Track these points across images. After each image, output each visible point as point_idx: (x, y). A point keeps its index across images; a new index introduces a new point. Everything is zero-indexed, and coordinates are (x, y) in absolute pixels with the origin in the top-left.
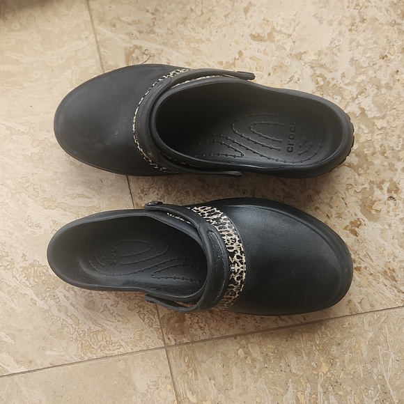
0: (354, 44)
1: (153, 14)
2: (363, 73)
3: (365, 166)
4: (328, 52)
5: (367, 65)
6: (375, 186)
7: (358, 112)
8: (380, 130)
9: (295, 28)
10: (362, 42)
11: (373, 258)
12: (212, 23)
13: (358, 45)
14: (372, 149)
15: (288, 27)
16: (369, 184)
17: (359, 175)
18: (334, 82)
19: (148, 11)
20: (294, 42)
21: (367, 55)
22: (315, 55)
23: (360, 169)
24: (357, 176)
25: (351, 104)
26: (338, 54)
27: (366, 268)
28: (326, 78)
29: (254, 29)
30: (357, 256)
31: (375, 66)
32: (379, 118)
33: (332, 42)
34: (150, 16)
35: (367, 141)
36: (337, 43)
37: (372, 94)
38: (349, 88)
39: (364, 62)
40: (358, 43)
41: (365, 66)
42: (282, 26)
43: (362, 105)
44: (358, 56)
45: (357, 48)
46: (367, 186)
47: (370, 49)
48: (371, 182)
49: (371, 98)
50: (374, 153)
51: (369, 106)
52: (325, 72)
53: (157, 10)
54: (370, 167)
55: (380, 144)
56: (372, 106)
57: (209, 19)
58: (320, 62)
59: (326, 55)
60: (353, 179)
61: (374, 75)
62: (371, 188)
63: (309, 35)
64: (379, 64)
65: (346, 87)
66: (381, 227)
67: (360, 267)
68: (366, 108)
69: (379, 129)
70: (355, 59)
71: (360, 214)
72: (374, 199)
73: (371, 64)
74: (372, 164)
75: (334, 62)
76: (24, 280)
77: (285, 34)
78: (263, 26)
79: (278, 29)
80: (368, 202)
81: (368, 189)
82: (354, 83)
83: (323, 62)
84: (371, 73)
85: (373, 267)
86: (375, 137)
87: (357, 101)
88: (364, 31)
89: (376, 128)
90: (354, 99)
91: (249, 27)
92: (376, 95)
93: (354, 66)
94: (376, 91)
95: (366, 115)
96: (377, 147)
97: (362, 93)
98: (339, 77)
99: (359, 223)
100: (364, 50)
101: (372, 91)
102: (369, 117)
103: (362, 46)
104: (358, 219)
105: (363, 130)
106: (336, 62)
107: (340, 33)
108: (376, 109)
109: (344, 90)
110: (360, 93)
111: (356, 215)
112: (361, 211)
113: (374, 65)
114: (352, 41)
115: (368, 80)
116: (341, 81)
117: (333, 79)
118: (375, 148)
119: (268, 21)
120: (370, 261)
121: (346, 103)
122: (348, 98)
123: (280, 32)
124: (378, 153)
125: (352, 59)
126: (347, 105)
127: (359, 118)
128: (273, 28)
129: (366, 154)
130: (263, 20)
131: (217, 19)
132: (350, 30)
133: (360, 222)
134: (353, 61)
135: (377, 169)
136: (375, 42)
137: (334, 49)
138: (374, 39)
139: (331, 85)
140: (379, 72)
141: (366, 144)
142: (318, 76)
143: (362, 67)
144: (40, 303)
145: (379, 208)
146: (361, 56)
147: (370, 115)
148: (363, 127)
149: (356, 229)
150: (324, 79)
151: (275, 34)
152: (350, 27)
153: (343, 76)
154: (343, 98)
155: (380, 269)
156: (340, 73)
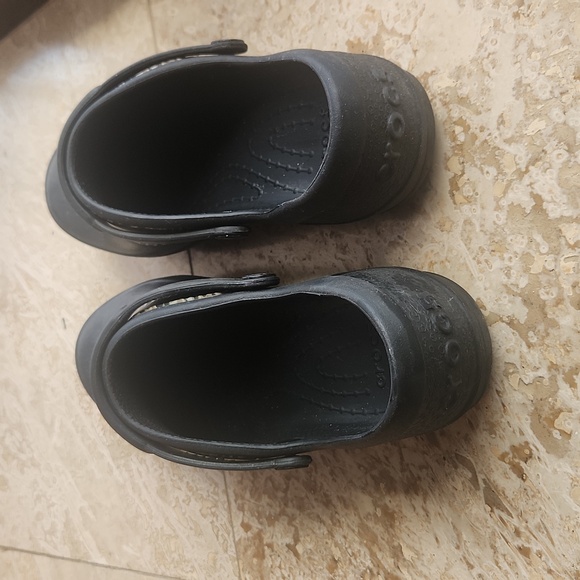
0: (523, 48)
1: (220, 17)
2: (538, 115)
3: (541, 327)
4: (474, 68)
5: (548, 95)
6: (560, 377)
7: (528, 204)
8: (573, 247)
9: (416, 20)
10: (539, 43)
11: (555, 537)
12: (293, 25)
13: (532, 49)
14: (554, 292)
15: (404, 21)
16: (549, 369)
17: (529, 346)
18: (482, 136)
19: (214, 13)
20: (415, 52)
21: (549, 72)
22: (450, 77)
23: (531, 334)
24: (525, 349)
25: (515, 185)
26: (493, 73)
27: (540, 554)
28: (469, 127)
29: (352, 30)
30: (524, 524)
31: (564, 98)
32: (570, 220)
33: (481, 46)
34: (216, 20)
35: (546, 272)
36: (491, 48)
37: (558, 163)
38: (511, 149)
39: (542, 89)
40: (532, 43)
41: (544, 97)
42: (396, 19)
43: (537, 190)
44: (530, 76)
45: (530, 56)
46: (543, 372)
47: (554, 57)
48: (553, 367)
49: (555, 172)
50: (559, 301)
51: (550, 192)
52: (467, 114)
53: (224, 10)
54: (550, 331)
55: (572, 280)
56: (558, 190)
57: (289, 18)
58: (460, 92)
59: (470, 75)
60: (517, 355)
61: (563, 118)
62: (553, 379)
63: (441, 34)
64: (572, 93)
65: (506, 147)
66: (570, 471)
67: (529, 549)
68: (546, 196)
69: (570, 246)
70: (525, 82)
71: (531, 432)
72: (558, 405)
73: (557, 93)
74: (554, 324)
75: (484, 91)
76: (101, 434)
77: (401, 35)
78: (366, 23)
79: (389, 26)
80: (546, 409)
81: (546, 381)
82: (522, 136)
83: (464, 91)
84: (556, 113)
85: (553, 557)
86: (562, 263)
87: (526, 180)
88: (543, 15)
89: (563, 242)
90: (521, 174)
91: (345, 28)
92: (566, 165)
93: (521, 99)
94: (566, 155)
95: (544, 212)
96: (567, 286)
97: (537, 160)
98: (493, 125)
99: (527, 452)
100: (543, 61)
101: (557, 156)
102: (552, 215)
103: (538, 50)
104: (527, 443)
105: (538, 245)
106: (489, 90)
107: (496, 25)
108: (565, 198)
109: (503, 154)
110: (534, 161)
111: (522, 433)
112: (532, 427)
113: (562, 94)
114: (520, 39)
115: (550, 130)
116: (496, 133)
117: (482, 129)
118: (560, 288)
119: (373, 11)
120: (547, 540)
121: (505, 183)
122: (509, 171)
123: (392, 32)
124: (567, 302)
125: (519, 83)
126: (508, 187)
127: (529, 218)
128: (382, 26)
129: (544, 301)
130: (367, 10)
131: (300, 15)
132: (516, 15)
133: (531, 450)
134: (521, 88)
135: (564, 338)
136: (566, 41)
137: (486, 61)
138: (565, 32)
139: (478, 143)
140: (572, 110)
141: (544, 279)
142: (455, 123)
143: (537, 101)
144: (116, 472)
145: (568, 428)
146: (535, 74)
147: (554, 211)
148: (538, 238)
149: (523, 464)
150: (467, 128)
151: (384, 37)
152: (515, 9)
153: (501, 121)
154: (500, 172)
155: (567, 565)
156: (495, 114)
